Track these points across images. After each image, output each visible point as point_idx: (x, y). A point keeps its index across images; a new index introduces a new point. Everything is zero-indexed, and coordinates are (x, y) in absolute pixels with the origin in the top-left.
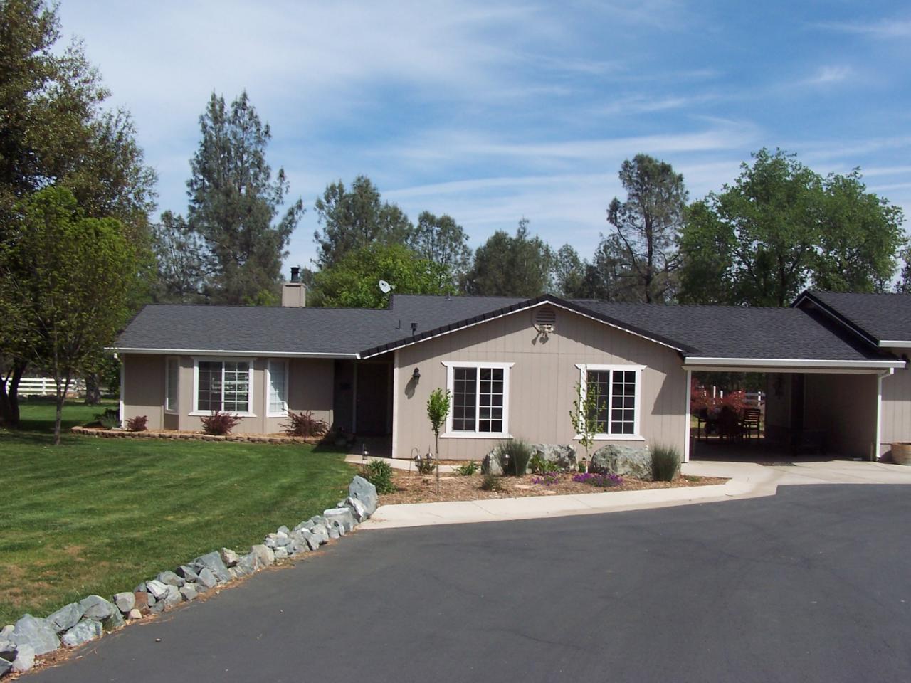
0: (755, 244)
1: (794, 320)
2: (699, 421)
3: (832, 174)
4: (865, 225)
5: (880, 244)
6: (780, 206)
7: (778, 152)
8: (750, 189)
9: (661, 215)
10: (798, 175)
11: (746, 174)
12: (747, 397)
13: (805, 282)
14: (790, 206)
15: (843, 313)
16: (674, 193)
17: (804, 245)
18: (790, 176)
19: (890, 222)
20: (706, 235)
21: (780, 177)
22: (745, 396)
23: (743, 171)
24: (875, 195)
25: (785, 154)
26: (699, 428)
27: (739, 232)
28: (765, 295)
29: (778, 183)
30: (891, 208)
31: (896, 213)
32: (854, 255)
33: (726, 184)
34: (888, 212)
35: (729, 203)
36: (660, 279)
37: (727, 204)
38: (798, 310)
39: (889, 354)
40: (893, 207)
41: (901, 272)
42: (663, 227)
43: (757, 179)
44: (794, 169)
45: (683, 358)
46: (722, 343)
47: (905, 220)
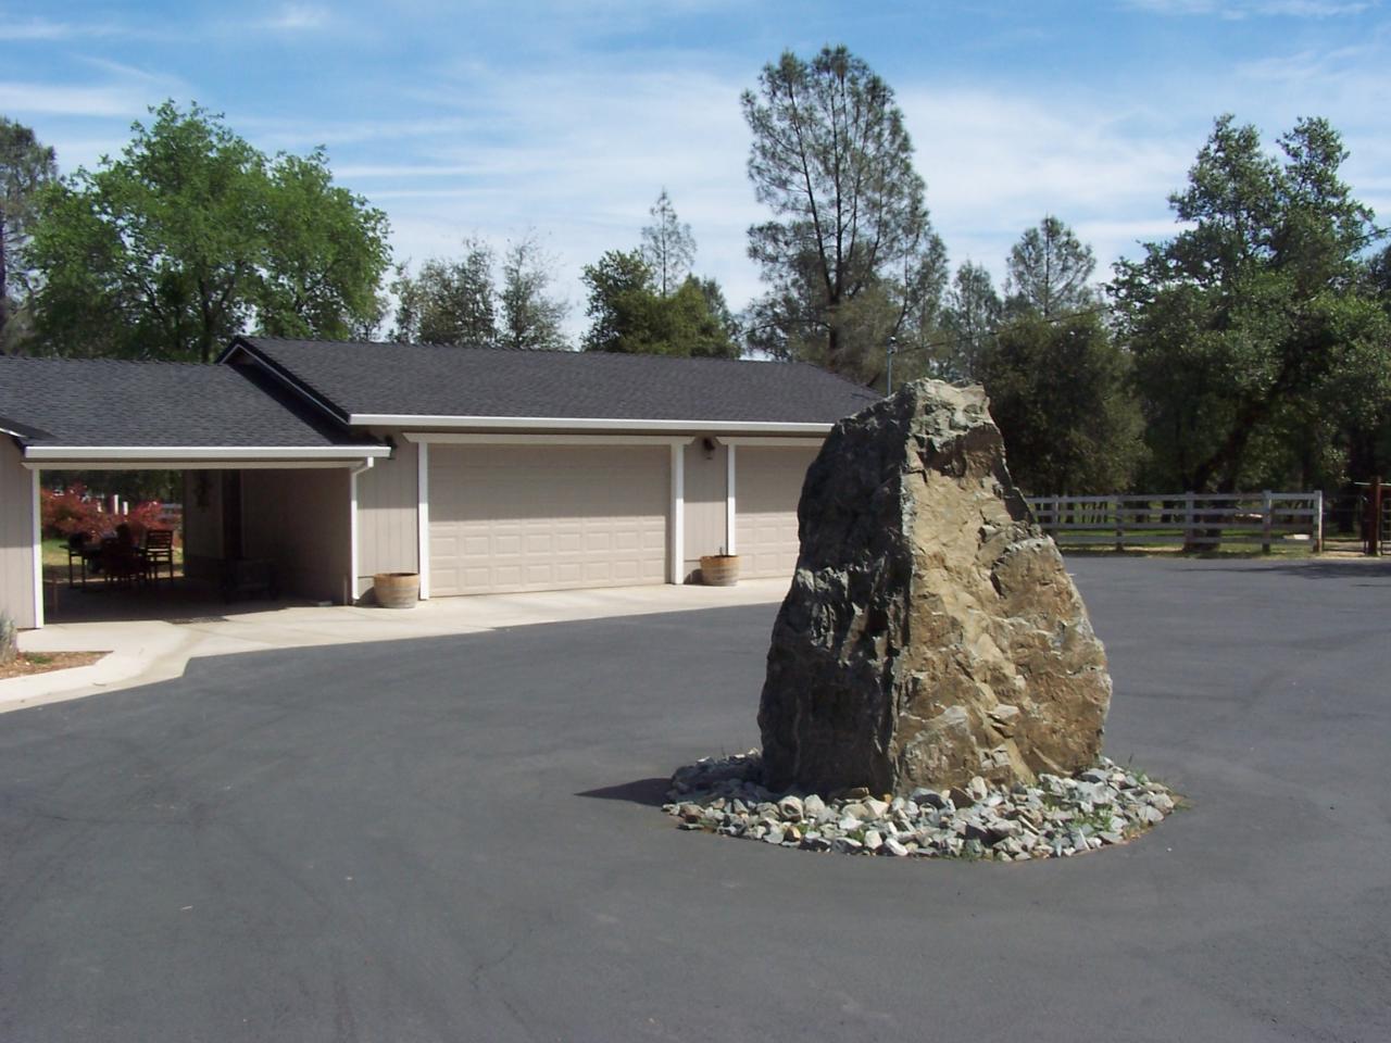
0: (158, 260)
1: (218, 383)
2: (71, 556)
3: (283, 153)
4: (334, 237)
5: (357, 267)
6: (197, 198)
7: (194, 108)
8: (148, 166)
9: (18, 215)
10: (226, 150)
11: (141, 141)
12: (167, 511)
13: (244, 324)
14: (218, 200)
15: (296, 371)
16: (41, 178)
17: (239, 264)
18: (214, 150)
19: (371, 234)
20: (73, 241)
21: (199, 151)
22: (163, 509)
23: (137, 135)
24: (349, 191)
25: (206, 113)
26: (71, 564)
27: (132, 240)
28: (178, 345)
29: (194, 160)
30: (371, 211)
31: (379, 221)
32: (318, 282)
33: (107, 156)
34: (368, 218)
35: (112, 187)
36: (20, 321)
37: (109, 189)
38: (227, 366)
39: (366, 436)
40: (374, 210)
41: (394, 315)
42: (23, 234)
43: (160, 151)
44: (221, 139)
45: (22, 448)
46: (94, 421)
47: (392, 232)
